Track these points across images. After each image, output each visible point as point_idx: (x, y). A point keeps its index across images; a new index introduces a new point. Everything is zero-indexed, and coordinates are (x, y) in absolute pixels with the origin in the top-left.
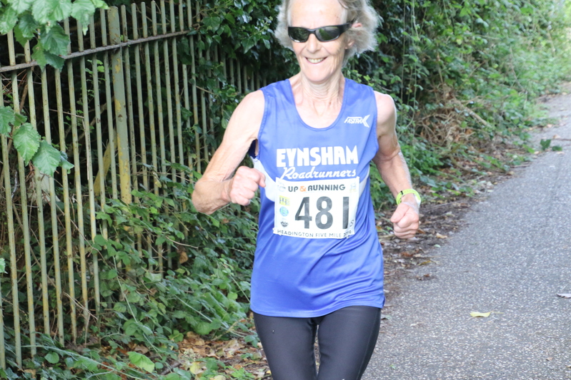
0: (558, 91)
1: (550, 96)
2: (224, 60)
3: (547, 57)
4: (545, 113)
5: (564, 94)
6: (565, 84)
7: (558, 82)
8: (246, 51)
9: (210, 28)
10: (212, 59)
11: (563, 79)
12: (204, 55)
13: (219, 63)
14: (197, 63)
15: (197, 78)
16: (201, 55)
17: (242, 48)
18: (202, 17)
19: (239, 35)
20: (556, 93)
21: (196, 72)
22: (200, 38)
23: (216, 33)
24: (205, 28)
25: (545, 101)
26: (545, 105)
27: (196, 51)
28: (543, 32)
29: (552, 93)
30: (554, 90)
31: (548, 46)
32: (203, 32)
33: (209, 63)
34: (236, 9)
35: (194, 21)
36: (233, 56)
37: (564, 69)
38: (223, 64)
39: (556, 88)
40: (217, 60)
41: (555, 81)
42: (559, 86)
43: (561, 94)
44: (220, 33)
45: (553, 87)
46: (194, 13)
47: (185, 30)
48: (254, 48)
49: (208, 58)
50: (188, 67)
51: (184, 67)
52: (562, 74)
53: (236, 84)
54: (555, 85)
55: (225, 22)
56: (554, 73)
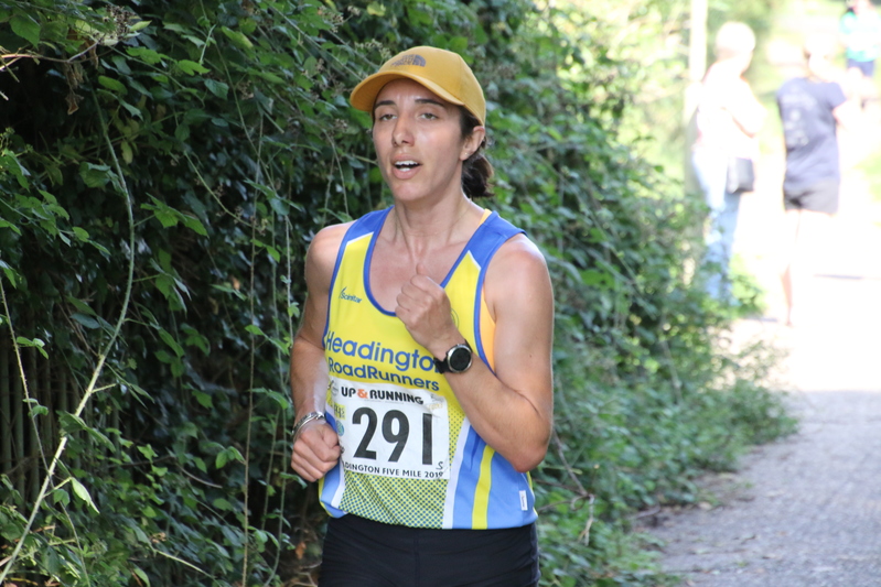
0: (688, 497)
1: (667, 511)
3: (660, 404)
4: (653, 560)
5: (705, 506)
6: (709, 478)
7: (690, 472)
11: (704, 465)
20: (684, 504)
25: (655, 523)
26: (652, 536)
28: (649, 336)
29: (672, 503)
30: (676, 494)
31: (663, 373)
37: (704, 438)
39: (685, 489)
41: (683, 469)
42: (691, 485)
43: (695, 506)
45: (675, 486)
52: (698, 452)
54: (681, 480)
56: (679, 447)
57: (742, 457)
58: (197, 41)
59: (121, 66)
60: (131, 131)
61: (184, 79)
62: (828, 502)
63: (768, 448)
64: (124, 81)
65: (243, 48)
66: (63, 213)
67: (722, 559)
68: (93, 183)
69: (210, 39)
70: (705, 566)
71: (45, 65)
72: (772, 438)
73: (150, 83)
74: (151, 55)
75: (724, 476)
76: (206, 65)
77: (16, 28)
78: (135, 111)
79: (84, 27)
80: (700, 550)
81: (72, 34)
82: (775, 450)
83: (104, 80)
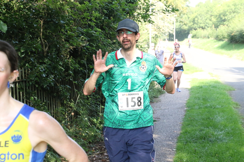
0: (153, 101)
2: (36, 90)
5: (155, 102)
7: (153, 98)
8: (45, 87)
9: (31, 79)
10: (32, 90)
11: (154, 97)
12: (29, 88)
13: (35, 91)
14: (26, 91)
15: (26, 97)
16: (27, 88)
17: (43, 86)
18: (28, 75)
19: (42, 81)
20: (152, 102)
21: (25, 94)
22: (27, 82)
23: (33, 81)
24: (29, 78)
27: (26, 86)
30: (151, 101)
32: (28, 80)
33: (31, 91)
34: (41, 72)
35: (25, 76)
36: (40, 88)
37: (154, 94)
38: (36, 91)
39: (152, 100)
40: (34, 90)
41: (152, 98)
43: (154, 102)
44: (35, 80)
46: (25, 73)
47: (21, 79)
48: (48, 86)
49: (30, 89)
50: (22, 92)
51: (21, 92)
52: (154, 95)
53: (41, 98)
54: (152, 99)
55: (37, 76)
56: (152, 95)
57: (159, 96)
58: (94, 45)
59: (85, 48)
60: (86, 56)
61: (93, 50)
62: (170, 101)
63: (162, 95)
64: (85, 50)
65: (100, 46)
66: (79, 66)
67: (158, 109)
68: (82, 63)
69: (96, 45)
70: (156, 109)
71: (76, 48)
72: (162, 94)
73: (89, 50)
74: (89, 47)
75: (157, 98)
76: (95, 48)
77: (73, 44)
78: (87, 54)
79: (81, 44)
80: (155, 107)
81: (79, 44)
82: (163, 95)
83: (83, 50)
